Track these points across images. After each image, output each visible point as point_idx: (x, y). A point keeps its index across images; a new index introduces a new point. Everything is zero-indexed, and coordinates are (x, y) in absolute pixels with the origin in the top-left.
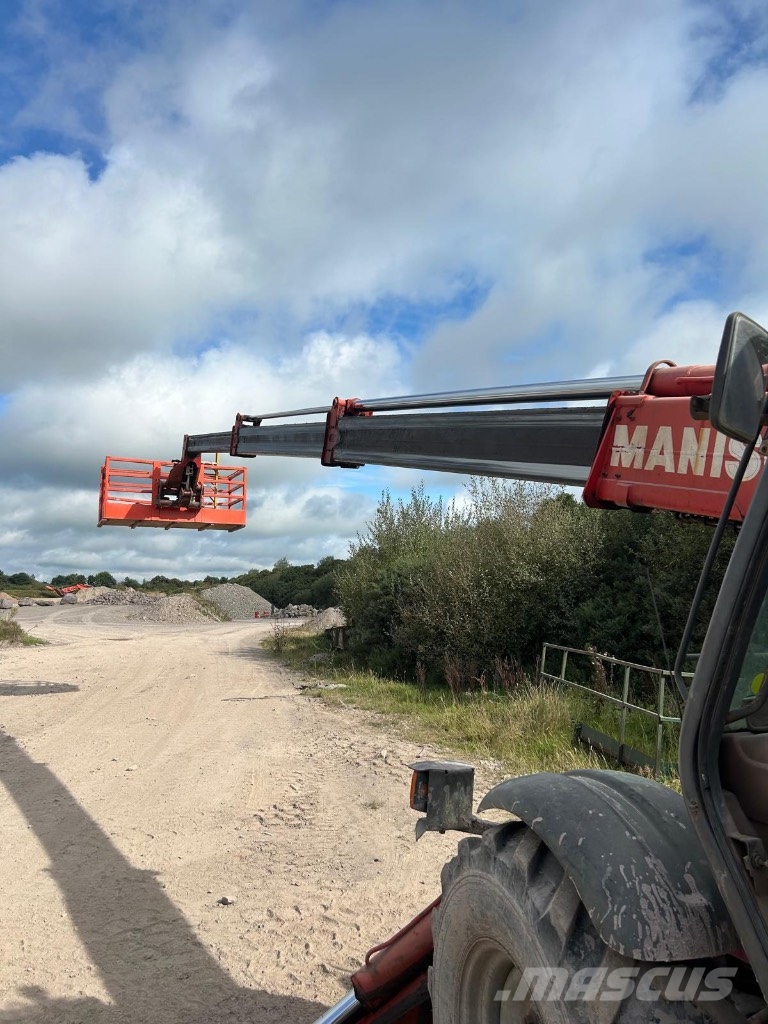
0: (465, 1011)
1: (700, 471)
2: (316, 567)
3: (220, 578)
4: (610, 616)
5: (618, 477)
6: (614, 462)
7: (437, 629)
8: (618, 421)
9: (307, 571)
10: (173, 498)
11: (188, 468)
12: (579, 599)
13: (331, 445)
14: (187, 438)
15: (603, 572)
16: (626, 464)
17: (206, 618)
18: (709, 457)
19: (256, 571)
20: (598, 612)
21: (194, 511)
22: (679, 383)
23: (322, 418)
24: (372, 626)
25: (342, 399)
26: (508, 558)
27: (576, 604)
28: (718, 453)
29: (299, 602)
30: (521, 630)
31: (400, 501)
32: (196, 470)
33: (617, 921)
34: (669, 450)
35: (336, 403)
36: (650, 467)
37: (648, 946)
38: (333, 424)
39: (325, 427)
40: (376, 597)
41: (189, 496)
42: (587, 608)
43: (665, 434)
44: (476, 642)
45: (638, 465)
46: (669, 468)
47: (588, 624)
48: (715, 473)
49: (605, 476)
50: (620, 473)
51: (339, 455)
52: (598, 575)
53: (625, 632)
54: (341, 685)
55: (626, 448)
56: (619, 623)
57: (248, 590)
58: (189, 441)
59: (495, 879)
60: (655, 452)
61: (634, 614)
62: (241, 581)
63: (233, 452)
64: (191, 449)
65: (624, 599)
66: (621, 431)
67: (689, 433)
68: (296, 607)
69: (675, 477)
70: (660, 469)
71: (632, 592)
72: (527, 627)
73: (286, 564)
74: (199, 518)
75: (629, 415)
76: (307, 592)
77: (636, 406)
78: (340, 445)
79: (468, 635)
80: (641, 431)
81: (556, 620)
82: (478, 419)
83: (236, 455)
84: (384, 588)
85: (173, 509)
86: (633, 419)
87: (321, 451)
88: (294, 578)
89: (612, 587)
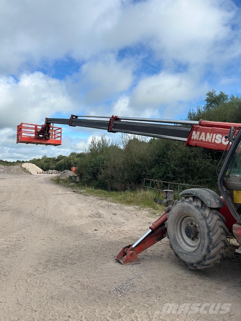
0: (176, 226)
1: (210, 141)
2: (56, 158)
3: (22, 161)
4: (159, 172)
5: (193, 141)
6: (192, 138)
7: (112, 175)
8: (194, 130)
9: (54, 159)
10: (41, 136)
11: (47, 127)
12: (151, 168)
13: (110, 127)
14: (47, 119)
15: (157, 161)
16: (195, 138)
17: (25, 173)
18: (212, 139)
19: (36, 159)
20: (156, 171)
21: (47, 140)
22: (206, 124)
23: (109, 120)
24: (91, 175)
25: (114, 116)
26: (132, 157)
27: (150, 169)
28: (214, 138)
29: (52, 169)
30: (134, 176)
31: (98, 139)
32: (49, 128)
33: (209, 203)
34: (204, 137)
35: (113, 116)
36: (200, 139)
37: (213, 206)
38: (111, 121)
39: (109, 122)
40: (92, 167)
41: (46, 136)
42: (153, 170)
43: (203, 134)
44: (123, 179)
45: (197, 139)
46: (204, 140)
47: (153, 174)
48: (213, 141)
49: (190, 140)
50: (193, 140)
51: (113, 129)
52: (155, 162)
53: (163, 176)
54: (85, 191)
55: (195, 135)
56: (161, 174)
57: (34, 165)
58: (47, 120)
59: (186, 203)
60: (201, 136)
61: (165, 172)
62: (30, 162)
63: (70, 125)
64: (49, 122)
65: (163, 168)
66: (194, 132)
67: (208, 134)
68: (51, 171)
69: (205, 142)
70: (202, 140)
71: (164, 166)
72: (136, 175)
73: (46, 157)
74: (48, 142)
75: (196, 129)
76: (54, 166)
77: (198, 128)
78: (114, 127)
79: (120, 177)
80: (198, 133)
81: (144, 173)
82: (158, 126)
83: (71, 126)
84: (95, 164)
85: (41, 139)
86: (197, 130)
87: (107, 128)
88: (49, 162)
89: (159, 165)
